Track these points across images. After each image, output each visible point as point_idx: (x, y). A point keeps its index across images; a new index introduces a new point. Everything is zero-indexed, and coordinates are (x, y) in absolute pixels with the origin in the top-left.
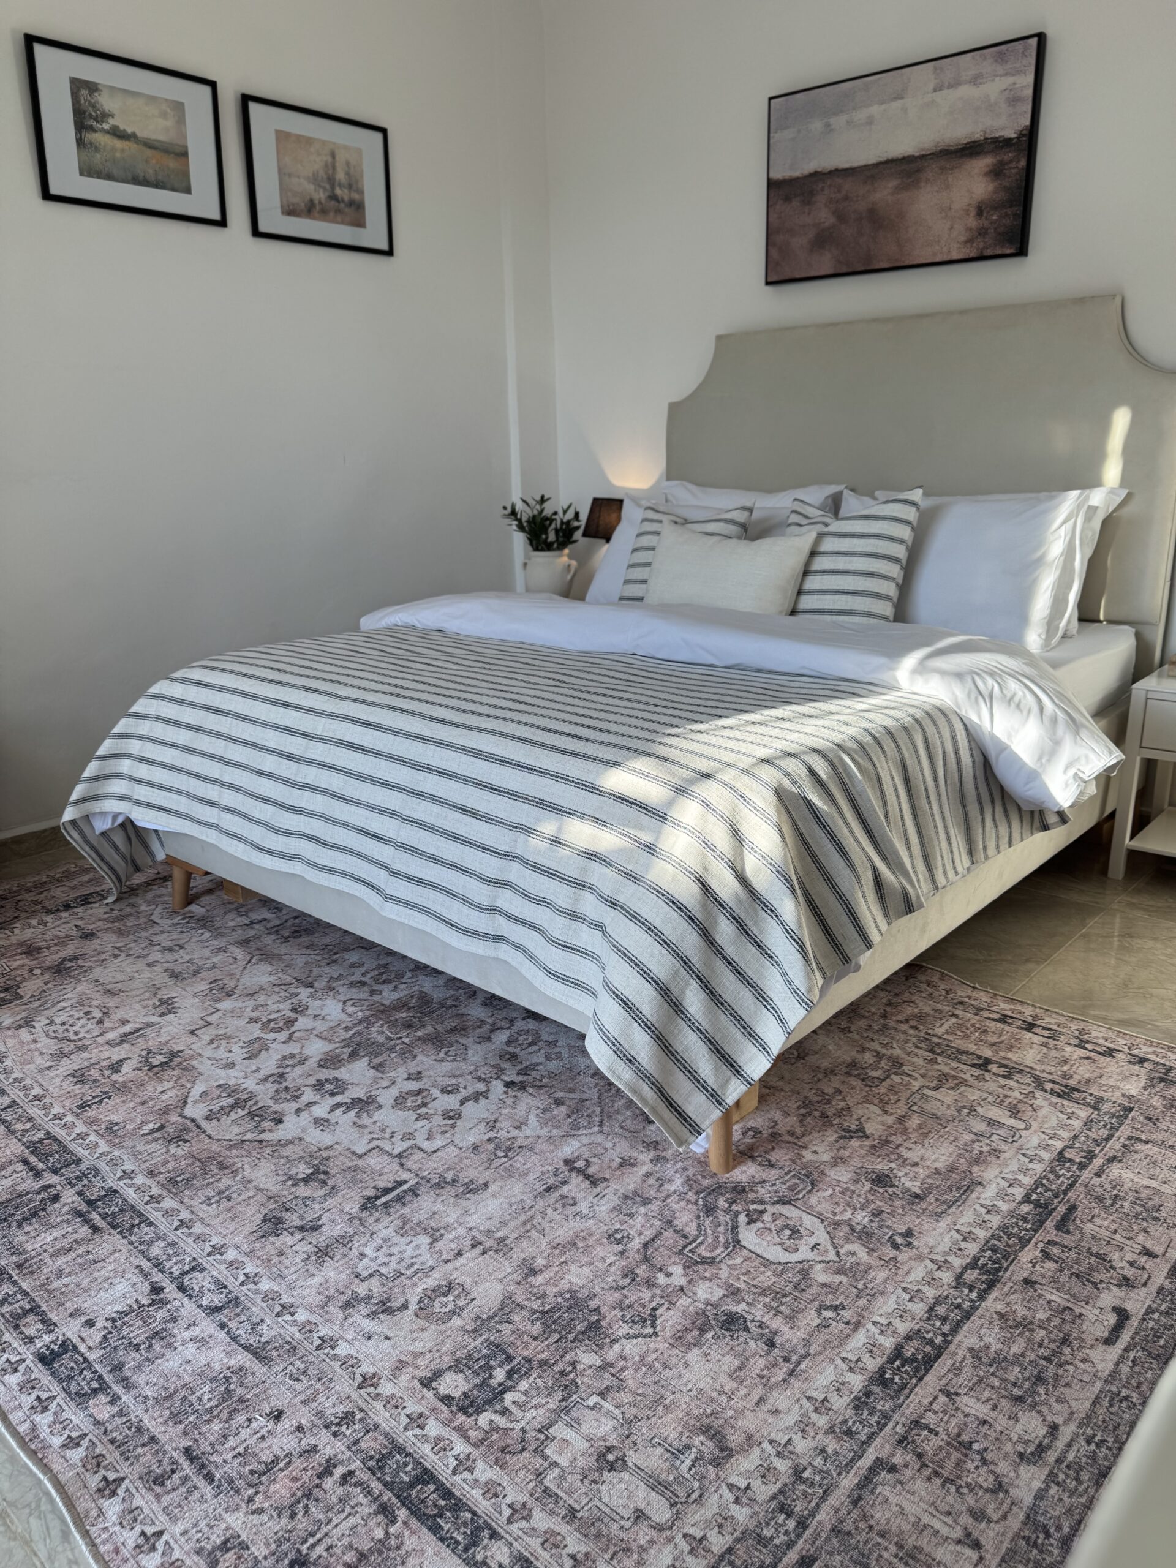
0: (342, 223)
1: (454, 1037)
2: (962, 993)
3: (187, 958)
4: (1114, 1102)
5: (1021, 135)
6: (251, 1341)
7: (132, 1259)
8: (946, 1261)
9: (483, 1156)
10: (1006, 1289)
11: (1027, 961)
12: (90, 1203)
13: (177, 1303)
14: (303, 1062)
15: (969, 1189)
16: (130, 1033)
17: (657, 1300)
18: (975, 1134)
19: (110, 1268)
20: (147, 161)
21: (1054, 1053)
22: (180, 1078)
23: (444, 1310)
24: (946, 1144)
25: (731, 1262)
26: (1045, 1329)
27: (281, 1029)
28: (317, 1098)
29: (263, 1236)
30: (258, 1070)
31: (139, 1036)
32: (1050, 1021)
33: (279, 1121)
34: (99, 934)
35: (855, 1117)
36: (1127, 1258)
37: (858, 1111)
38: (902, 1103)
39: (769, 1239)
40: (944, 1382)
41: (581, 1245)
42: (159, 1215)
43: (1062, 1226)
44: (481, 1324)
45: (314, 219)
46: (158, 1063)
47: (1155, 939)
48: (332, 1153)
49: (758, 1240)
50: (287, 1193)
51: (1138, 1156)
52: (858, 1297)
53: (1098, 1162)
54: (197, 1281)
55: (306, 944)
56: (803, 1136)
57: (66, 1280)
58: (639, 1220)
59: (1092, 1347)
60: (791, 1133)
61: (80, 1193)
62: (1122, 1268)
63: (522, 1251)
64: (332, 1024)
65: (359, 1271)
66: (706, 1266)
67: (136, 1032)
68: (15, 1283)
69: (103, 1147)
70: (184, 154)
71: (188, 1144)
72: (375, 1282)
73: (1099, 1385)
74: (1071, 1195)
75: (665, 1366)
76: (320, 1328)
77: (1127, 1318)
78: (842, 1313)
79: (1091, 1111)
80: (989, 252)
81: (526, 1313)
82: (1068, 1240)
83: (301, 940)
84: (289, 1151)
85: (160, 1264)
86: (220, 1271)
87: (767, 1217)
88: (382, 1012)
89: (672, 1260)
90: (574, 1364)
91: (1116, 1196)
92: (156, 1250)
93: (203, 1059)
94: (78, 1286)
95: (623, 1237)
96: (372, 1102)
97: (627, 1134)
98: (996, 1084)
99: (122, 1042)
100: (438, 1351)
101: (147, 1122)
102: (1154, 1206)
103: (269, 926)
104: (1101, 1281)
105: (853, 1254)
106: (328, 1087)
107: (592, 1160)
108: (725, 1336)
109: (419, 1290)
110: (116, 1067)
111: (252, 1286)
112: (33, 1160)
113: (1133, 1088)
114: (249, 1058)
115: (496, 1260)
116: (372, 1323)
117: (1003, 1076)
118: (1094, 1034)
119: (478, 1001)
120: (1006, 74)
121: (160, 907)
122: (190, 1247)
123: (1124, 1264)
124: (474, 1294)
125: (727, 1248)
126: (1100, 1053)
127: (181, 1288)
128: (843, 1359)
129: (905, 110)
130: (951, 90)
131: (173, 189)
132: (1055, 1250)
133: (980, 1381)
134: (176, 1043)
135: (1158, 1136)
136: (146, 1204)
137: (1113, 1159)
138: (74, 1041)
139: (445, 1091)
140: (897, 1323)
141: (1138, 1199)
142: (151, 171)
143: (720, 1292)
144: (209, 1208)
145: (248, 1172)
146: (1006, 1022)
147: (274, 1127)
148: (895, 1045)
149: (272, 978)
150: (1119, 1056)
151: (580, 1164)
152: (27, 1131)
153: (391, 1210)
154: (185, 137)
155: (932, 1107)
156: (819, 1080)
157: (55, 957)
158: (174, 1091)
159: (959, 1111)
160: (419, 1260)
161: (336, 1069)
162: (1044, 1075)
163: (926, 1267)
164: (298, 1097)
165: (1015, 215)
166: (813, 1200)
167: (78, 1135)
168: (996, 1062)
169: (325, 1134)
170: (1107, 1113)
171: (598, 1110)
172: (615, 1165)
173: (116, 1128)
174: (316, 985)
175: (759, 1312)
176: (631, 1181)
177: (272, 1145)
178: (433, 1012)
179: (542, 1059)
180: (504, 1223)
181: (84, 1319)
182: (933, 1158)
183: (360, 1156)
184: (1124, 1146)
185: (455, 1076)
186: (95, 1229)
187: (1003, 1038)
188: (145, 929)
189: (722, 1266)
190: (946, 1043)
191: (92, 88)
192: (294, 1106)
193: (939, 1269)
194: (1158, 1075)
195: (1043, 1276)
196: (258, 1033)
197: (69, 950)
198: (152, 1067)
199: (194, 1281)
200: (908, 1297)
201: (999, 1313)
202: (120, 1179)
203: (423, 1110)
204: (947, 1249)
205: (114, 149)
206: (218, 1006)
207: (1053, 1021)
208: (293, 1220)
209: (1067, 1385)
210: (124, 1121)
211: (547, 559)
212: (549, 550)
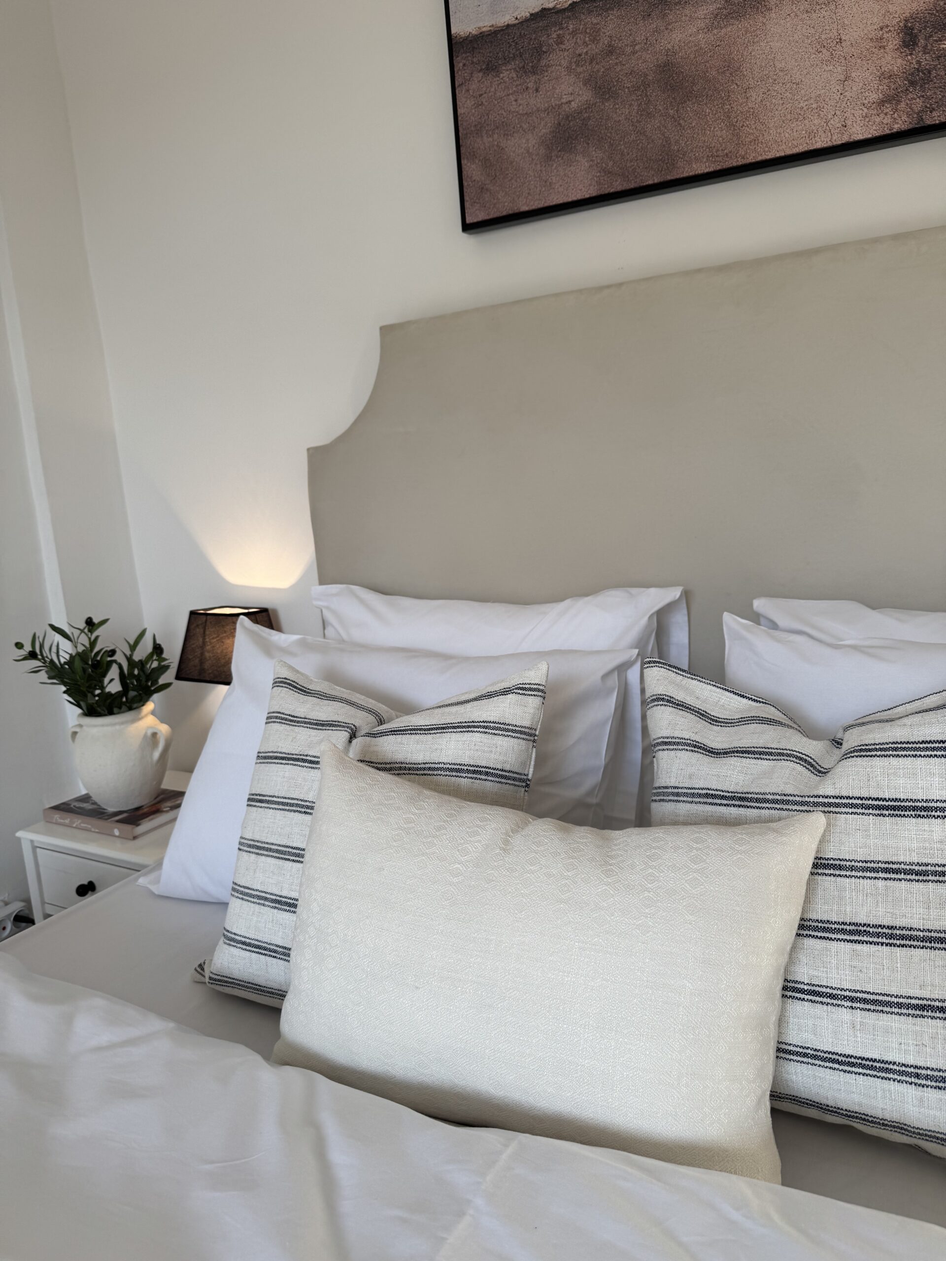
211: (110, 729)
212: (111, 713)
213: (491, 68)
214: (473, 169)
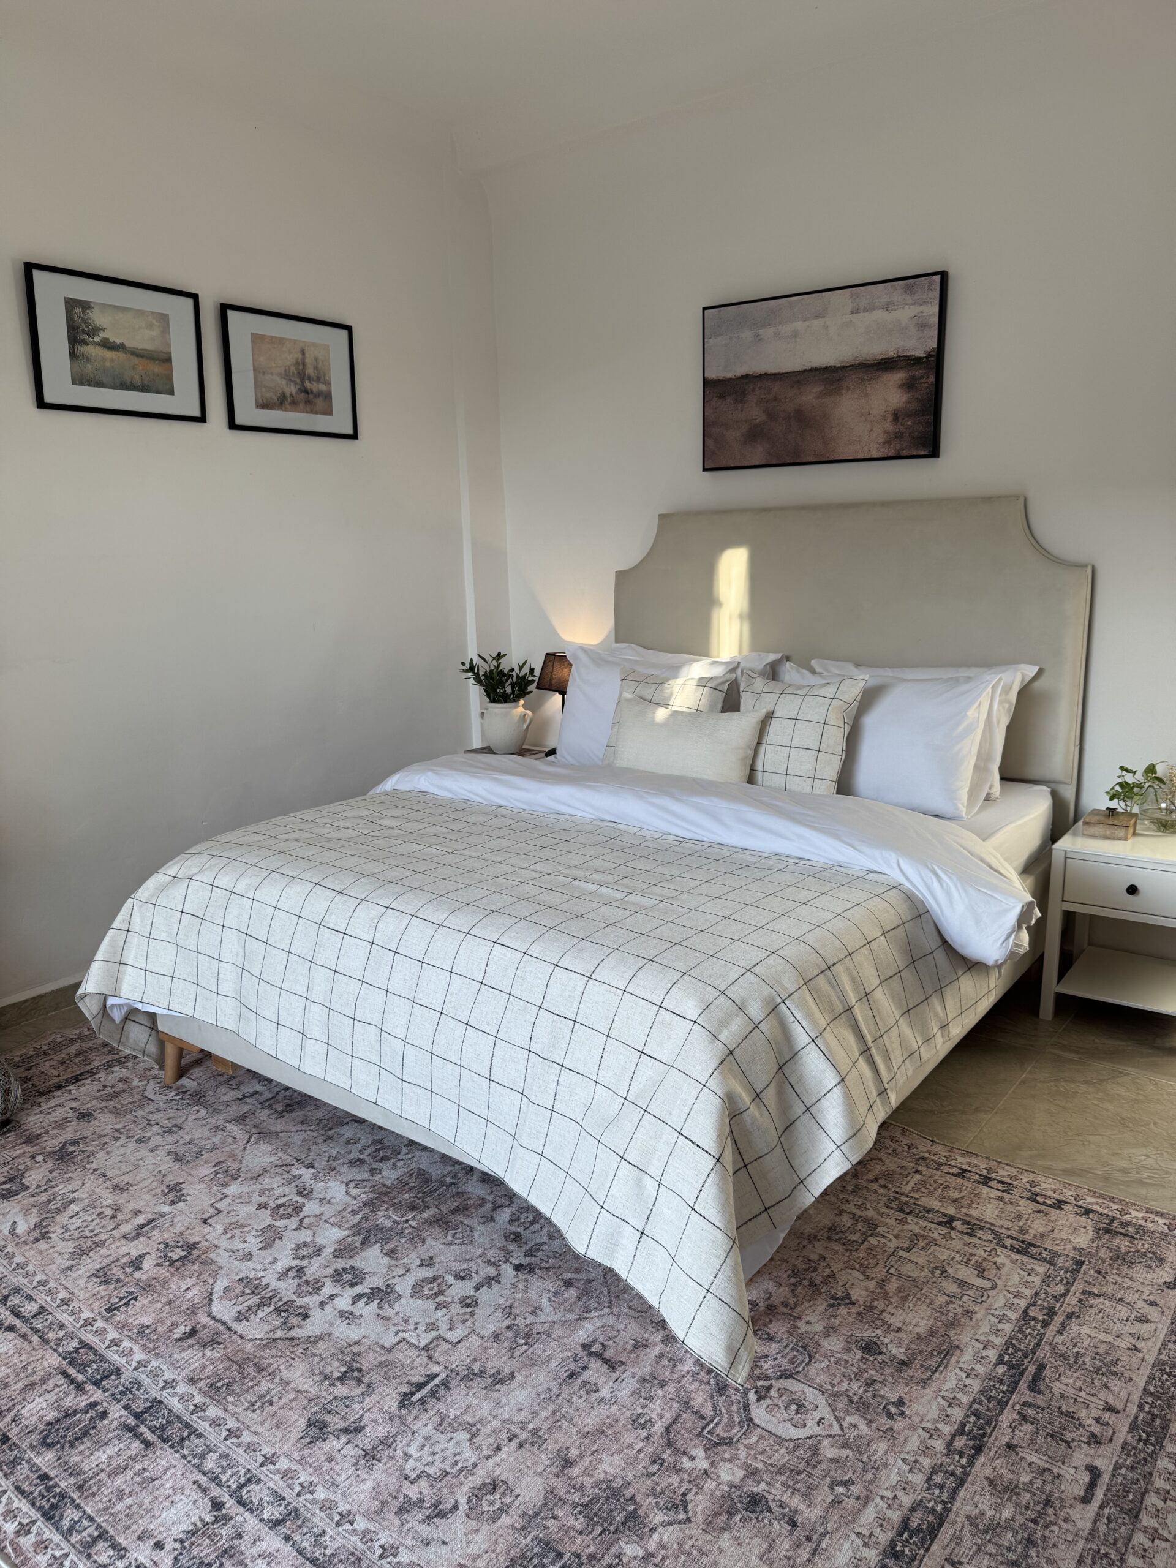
0: (312, 412)
1: (459, 1218)
2: (923, 1147)
3: (187, 1138)
4: (1067, 1256)
5: (929, 355)
6: (317, 1554)
7: (188, 1474)
8: (936, 1429)
9: (505, 1344)
10: (992, 1454)
11: (977, 1110)
12: (137, 1416)
13: (239, 1519)
14: (318, 1252)
15: (948, 1353)
16: (144, 1225)
17: (686, 1485)
18: (948, 1295)
19: (168, 1485)
20: (134, 368)
21: (1010, 1208)
22: (200, 1274)
23: (492, 1508)
24: (924, 1307)
25: (746, 1442)
26: (1029, 1491)
27: (290, 1216)
28: (338, 1290)
29: (310, 1442)
30: (275, 1261)
31: (153, 1228)
32: (1003, 1173)
33: (306, 1316)
34: (95, 1114)
35: (840, 1283)
36: (1093, 1415)
37: (842, 1277)
38: (881, 1266)
39: (778, 1415)
40: (947, 1551)
41: (609, 1432)
42: (206, 1425)
43: (1033, 1387)
44: (529, 1520)
45: (286, 410)
46: (176, 1257)
47: (1087, 1082)
48: (362, 1348)
49: (769, 1418)
50: (325, 1393)
51: (1092, 1311)
52: (865, 1471)
53: (1058, 1319)
54: (254, 1494)
55: (299, 1119)
56: (795, 1307)
57: (128, 1501)
58: (658, 1404)
59: (1071, 1506)
60: (785, 1304)
61: (126, 1407)
62: (1089, 1425)
63: (556, 1442)
64: (338, 1208)
65: (407, 1472)
66: (725, 1447)
67: (149, 1223)
68: (78, 1507)
69: (139, 1355)
70: (168, 360)
71: (221, 1346)
72: (423, 1483)
73: (1081, 1543)
74: (1040, 1354)
75: (702, 1553)
76: (380, 1536)
77: (1099, 1476)
78: (852, 1488)
79: (1048, 1266)
80: (905, 453)
81: (568, 1507)
82: (1040, 1400)
83: (294, 1114)
84: (323, 1348)
85: (216, 1477)
86: (276, 1482)
87: (773, 1393)
88: (386, 1194)
89: (693, 1443)
90: (619, 1556)
91: (1078, 1353)
92: (209, 1465)
93: (221, 1251)
94: (140, 1507)
95: (646, 1422)
96: (391, 1292)
97: (636, 1315)
98: (962, 1242)
99: (138, 1235)
100: (493, 1551)
101: (175, 1325)
102: (1112, 1361)
103: (262, 1099)
104: (1073, 1440)
105: (855, 1426)
106: (347, 1277)
107: (607, 1343)
108: (751, 1519)
109: (466, 1489)
110: (136, 1264)
111: (308, 1496)
112: (71, 1371)
113: (1083, 1240)
114: (264, 1248)
115: (533, 1453)
116: (428, 1529)
117: (967, 1234)
118: (1043, 1186)
119: (476, 1178)
120: (914, 304)
121: (152, 1082)
122: (241, 1456)
123: (1090, 1421)
124: (518, 1491)
125: (742, 1427)
126: (1050, 1206)
127: (241, 1502)
128: (858, 1534)
129: (826, 327)
130: (866, 314)
131: (158, 392)
132: (1030, 1412)
133: (979, 1549)
134: (189, 1234)
135: (1110, 1289)
136: (192, 1413)
137: (1070, 1316)
138: (91, 1237)
139: (459, 1277)
140: (901, 1495)
141: (1097, 1354)
142: (137, 377)
143: (740, 1473)
144: (254, 1415)
145: (285, 1374)
146: (964, 1177)
147: (302, 1323)
148: (868, 1206)
149: (273, 1159)
150: (1065, 1207)
151: (596, 1348)
152: (61, 1340)
153: (428, 1406)
154: (169, 345)
155: (908, 1269)
156: (804, 1247)
157: (55, 1142)
158: (198, 1288)
159: (932, 1272)
160: (462, 1457)
161: (351, 1257)
162: (1003, 1231)
163: (919, 1436)
164: (319, 1289)
165: (927, 423)
166: (812, 1372)
167: (111, 1341)
168: (959, 1219)
169: (351, 1327)
170: (1062, 1268)
171: (605, 1290)
172: (629, 1347)
173: (147, 1331)
174: (317, 1165)
175: (778, 1492)
176: (645, 1364)
177: (303, 1343)
178: (434, 1191)
179: (545, 1239)
180: (535, 1414)
181: (152, 1541)
182: (914, 1322)
183: (390, 1350)
184: (1080, 1301)
185: (466, 1261)
186: (148, 1444)
187: (963, 1194)
188: (141, 1107)
189: (739, 1445)
190: (912, 1201)
191: (85, 306)
192: (317, 1299)
193: (931, 1437)
194: (1103, 1226)
195: (1022, 1439)
196: (269, 1221)
197: (69, 1134)
198: (172, 1263)
199: (253, 1494)
200: (907, 1468)
201: (987, 1478)
202: (163, 1389)
203: (441, 1298)
204: (936, 1417)
205: (104, 359)
206: (225, 1191)
207: (1006, 1174)
208: (335, 1422)
209: (1054, 1545)
210: (154, 1323)
211: (504, 710)
212: (506, 702)
213: (722, 396)
214: (709, 442)
